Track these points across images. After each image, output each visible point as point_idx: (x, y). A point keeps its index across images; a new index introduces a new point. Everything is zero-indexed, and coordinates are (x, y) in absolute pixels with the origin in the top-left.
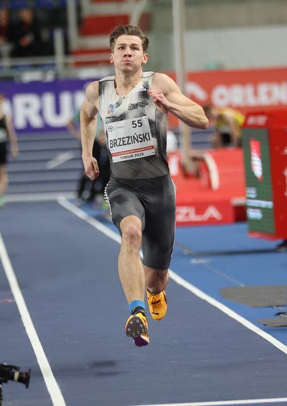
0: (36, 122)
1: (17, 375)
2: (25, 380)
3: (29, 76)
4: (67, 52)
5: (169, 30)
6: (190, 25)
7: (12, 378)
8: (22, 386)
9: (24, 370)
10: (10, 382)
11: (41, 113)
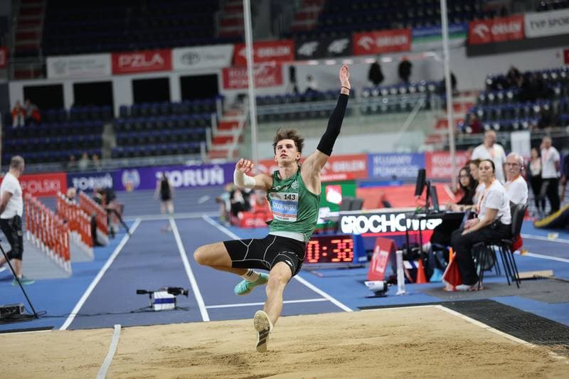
0: (193, 183)
1: (182, 292)
2: (186, 294)
3: (191, 163)
4: (207, 151)
5: (250, 141)
6: (260, 140)
7: (180, 293)
8: (185, 296)
9: (185, 289)
10: (180, 295)
11: (195, 179)
